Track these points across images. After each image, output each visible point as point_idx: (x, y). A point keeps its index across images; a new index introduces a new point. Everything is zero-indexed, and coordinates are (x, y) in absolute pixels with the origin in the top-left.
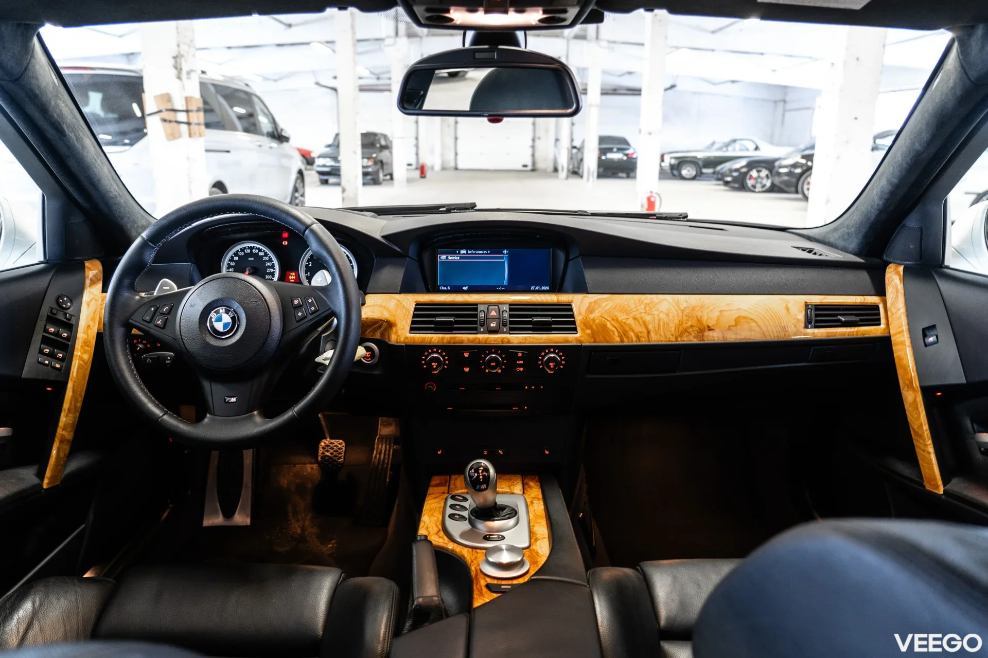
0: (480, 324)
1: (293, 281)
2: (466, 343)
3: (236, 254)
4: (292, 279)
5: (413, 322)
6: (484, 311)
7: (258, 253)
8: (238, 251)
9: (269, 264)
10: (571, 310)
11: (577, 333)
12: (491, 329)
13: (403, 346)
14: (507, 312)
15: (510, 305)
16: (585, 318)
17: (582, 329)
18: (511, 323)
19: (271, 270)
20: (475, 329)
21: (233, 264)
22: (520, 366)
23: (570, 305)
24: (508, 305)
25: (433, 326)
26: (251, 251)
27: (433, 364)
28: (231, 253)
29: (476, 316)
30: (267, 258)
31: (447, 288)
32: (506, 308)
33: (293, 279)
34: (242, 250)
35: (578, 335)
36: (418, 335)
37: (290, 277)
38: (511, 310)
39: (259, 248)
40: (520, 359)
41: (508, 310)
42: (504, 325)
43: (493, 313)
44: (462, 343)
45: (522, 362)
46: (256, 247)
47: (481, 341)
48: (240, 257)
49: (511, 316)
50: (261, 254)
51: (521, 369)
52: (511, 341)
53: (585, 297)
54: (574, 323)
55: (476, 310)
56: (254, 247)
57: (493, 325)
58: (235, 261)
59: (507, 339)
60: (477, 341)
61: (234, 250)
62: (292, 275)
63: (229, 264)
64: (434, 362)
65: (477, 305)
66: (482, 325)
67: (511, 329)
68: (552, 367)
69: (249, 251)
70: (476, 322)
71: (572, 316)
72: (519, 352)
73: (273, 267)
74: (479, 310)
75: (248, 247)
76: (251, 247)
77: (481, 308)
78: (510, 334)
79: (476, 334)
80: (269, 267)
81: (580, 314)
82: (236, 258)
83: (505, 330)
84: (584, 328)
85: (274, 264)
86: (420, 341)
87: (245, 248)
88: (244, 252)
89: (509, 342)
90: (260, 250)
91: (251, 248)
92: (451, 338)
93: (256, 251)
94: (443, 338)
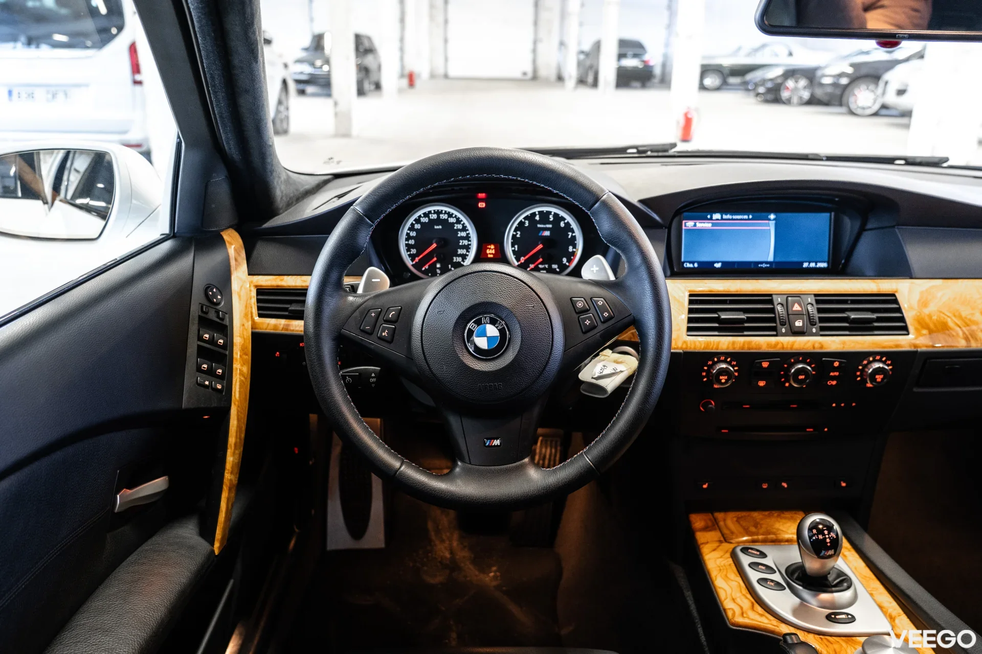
0: (780, 322)
1: (492, 256)
2: (765, 349)
3: (418, 221)
4: (490, 254)
5: (690, 320)
6: (782, 305)
7: (447, 220)
8: (420, 216)
9: (464, 234)
10: (896, 301)
11: (908, 334)
12: (796, 330)
13: (680, 353)
14: (812, 305)
15: (816, 295)
16: (919, 314)
17: (916, 329)
18: (822, 320)
19: (466, 242)
20: (774, 329)
21: (413, 234)
22: (833, 378)
23: (894, 295)
24: (813, 296)
25: (717, 325)
26: (438, 217)
27: (721, 378)
28: (411, 220)
29: (772, 310)
30: (460, 227)
31: (694, 265)
32: (811, 299)
33: (492, 254)
34: (426, 215)
35: (911, 336)
36: (700, 339)
37: (488, 251)
38: (818, 302)
39: (449, 212)
40: (835, 369)
41: (814, 303)
42: (813, 324)
43: (797, 307)
44: (760, 348)
45: (837, 374)
46: (445, 211)
47: (785, 346)
48: (423, 224)
49: (820, 311)
50: (452, 220)
51: (834, 383)
52: (825, 346)
53: (912, 283)
54: (902, 319)
55: (771, 302)
56: (442, 211)
57: (799, 323)
58: (417, 230)
59: (820, 343)
60: (780, 346)
61: (416, 216)
62: (490, 249)
63: (408, 234)
64: (723, 376)
65: (770, 295)
66: (783, 324)
67: (822, 329)
68: (879, 380)
69: (434, 216)
70: (773, 320)
71: (899, 310)
72: (835, 361)
73: (467, 238)
74: (776, 303)
75: (434, 211)
76: (438, 210)
77: (778, 300)
78: (822, 335)
79: (776, 335)
80: (463, 238)
81: (911, 308)
82: (418, 226)
83: (814, 330)
84: (919, 327)
85: (469, 234)
86: (703, 347)
87: (430, 212)
88: (429, 217)
89: (822, 347)
90: (450, 215)
91: (438, 213)
92: (744, 343)
93: (445, 217)
94: (734, 343)
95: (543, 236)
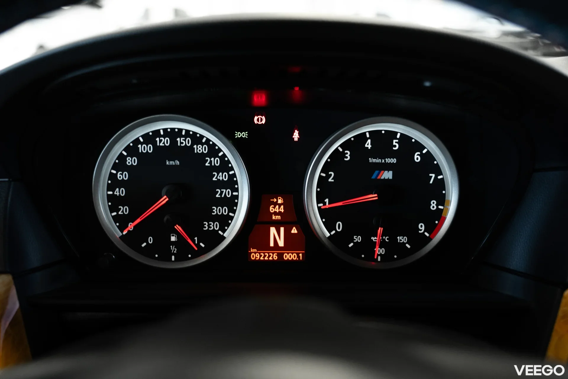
1: (279, 217)
3: (132, 150)
4: (275, 213)
7: (191, 148)
8: (136, 142)
9: (223, 177)
19: (227, 193)
21: (123, 176)
26: (174, 142)
28: (119, 148)
30: (216, 162)
33: (279, 213)
34: (149, 138)
37: (272, 209)
39: (195, 133)
46: (187, 131)
48: (142, 157)
50: (200, 149)
56: (180, 130)
58: (130, 169)
61: (128, 139)
62: (276, 204)
63: (112, 177)
69: (166, 142)
73: (232, 183)
75: (165, 130)
76: (173, 129)
80: (222, 184)
82: (131, 161)
85: (234, 175)
87: (156, 133)
88: (154, 144)
90: (197, 139)
91: (173, 134)
93: (188, 142)
95: (380, 179)
